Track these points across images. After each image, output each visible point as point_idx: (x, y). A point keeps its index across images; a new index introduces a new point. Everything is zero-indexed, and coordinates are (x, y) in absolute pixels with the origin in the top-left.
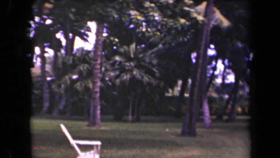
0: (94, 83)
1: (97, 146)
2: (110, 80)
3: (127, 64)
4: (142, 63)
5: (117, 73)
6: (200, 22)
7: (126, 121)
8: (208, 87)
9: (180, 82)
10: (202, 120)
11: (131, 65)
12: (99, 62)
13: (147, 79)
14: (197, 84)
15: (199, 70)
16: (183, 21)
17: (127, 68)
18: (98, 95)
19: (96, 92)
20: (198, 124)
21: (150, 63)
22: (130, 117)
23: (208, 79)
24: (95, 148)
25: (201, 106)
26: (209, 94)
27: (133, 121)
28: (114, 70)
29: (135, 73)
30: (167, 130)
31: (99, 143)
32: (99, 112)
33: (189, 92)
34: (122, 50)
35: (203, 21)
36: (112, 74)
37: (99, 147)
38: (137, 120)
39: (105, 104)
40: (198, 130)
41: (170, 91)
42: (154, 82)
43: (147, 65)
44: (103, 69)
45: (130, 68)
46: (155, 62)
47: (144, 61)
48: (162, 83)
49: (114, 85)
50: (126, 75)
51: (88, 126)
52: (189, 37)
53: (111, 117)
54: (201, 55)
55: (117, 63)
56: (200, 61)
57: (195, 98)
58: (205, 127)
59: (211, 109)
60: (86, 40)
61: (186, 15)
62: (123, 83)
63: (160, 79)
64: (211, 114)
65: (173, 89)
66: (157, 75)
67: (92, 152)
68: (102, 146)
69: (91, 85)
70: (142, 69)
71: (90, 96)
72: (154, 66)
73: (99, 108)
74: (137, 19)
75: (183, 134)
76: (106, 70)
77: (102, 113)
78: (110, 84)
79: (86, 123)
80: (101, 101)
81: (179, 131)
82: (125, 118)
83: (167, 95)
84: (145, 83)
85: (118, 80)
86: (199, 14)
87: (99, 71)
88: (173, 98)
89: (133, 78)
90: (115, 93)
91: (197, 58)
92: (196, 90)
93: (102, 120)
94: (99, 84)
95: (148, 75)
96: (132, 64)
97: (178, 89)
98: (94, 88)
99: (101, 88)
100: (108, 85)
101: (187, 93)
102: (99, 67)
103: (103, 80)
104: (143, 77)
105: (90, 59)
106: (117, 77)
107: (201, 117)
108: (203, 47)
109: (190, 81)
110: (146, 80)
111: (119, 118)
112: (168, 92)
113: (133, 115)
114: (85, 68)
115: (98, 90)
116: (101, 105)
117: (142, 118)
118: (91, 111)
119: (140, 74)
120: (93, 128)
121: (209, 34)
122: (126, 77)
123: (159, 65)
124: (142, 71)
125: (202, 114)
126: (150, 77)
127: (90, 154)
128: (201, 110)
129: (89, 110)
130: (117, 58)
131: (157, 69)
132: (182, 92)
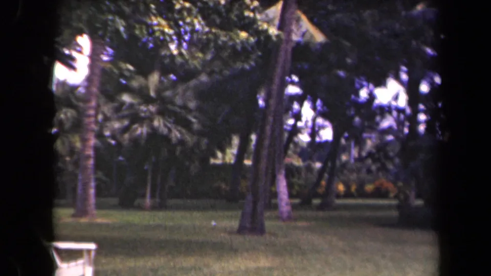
0: (84, 141)
1: (89, 251)
2: (113, 137)
3: (143, 108)
4: (170, 107)
5: (126, 123)
6: (274, 39)
7: (140, 208)
8: (286, 147)
9: (236, 141)
10: (276, 207)
11: (148, 110)
12: (93, 103)
13: (179, 135)
14: (267, 142)
15: (270, 119)
16: (243, 35)
17: (143, 115)
18: (91, 162)
19: (88, 157)
20: (267, 214)
21: (185, 107)
22: (148, 201)
23: (286, 135)
24: (85, 254)
25: (273, 180)
26: (287, 160)
27: (154, 208)
28: (120, 118)
29: (156, 123)
30: (213, 223)
31: (92, 246)
32: (92, 191)
33: (251, 157)
34: (135, 84)
35: (278, 36)
36: (117, 125)
37: (93, 254)
38: (160, 206)
39: (104, 178)
40: (268, 224)
41: (219, 154)
42: (190, 139)
43: (178, 110)
44: (100, 117)
45: (148, 114)
46: (192, 105)
47: (173, 103)
48: (205, 141)
49: (119, 144)
50: (142, 126)
51: (73, 216)
52: (252, 63)
53: (115, 201)
54: (274, 93)
55: (124, 107)
56: (272, 102)
58: (279, 218)
59: (290, 186)
60: (72, 68)
61: (249, 25)
62: (135, 141)
63: (200, 134)
64: (291, 196)
65: (223, 151)
66: (196, 126)
67: (80, 261)
68: (98, 252)
69: (78, 145)
70: (170, 117)
71: (76, 164)
72: (190, 111)
73: (93, 184)
74: (163, 33)
75: (241, 230)
76: (106, 119)
77: (98, 194)
78: (113, 142)
79: (71, 211)
80: (95, 173)
81: (235, 224)
82: (137, 202)
83: (212, 161)
84: (174, 140)
85: (127, 136)
86: (269, 22)
87: (92, 119)
88: (224, 166)
89: (154, 134)
90: (121, 158)
91: (266, 101)
92: (265, 153)
93: (99, 206)
94: (93, 141)
95: (179, 128)
96: (152, 108)
97: (232, 151)
98: (83, 150)
99: (96, 149)
100: (110, 144)
101: (248, 158)
102: (92, 112)
103: (100, 136)
104: (170, 130)
105: (78, 99)
106: (126, 129)
107: (273, 201)
108: (277, 80)
109: (253, 137)
110: (176, 136)
111: (128, 202)
112: (215, 157)
113: (153, 196)
114: (69, 114)
115: (91, 152)
116: (97, 180)
117: (172, 202)
118: (79, 191)
119: (165, 126)
120: (84, 220)
121: (289, 57)
122: (141, 130)
123: (199, 109)
124: (169, 120)
125: (275, 195)
126: (184, 131)
127: (77, 265)
128: (273, 189)
129: (74, 190)
130: (126, 98)
131: (195, 117)
132: (240, 157)
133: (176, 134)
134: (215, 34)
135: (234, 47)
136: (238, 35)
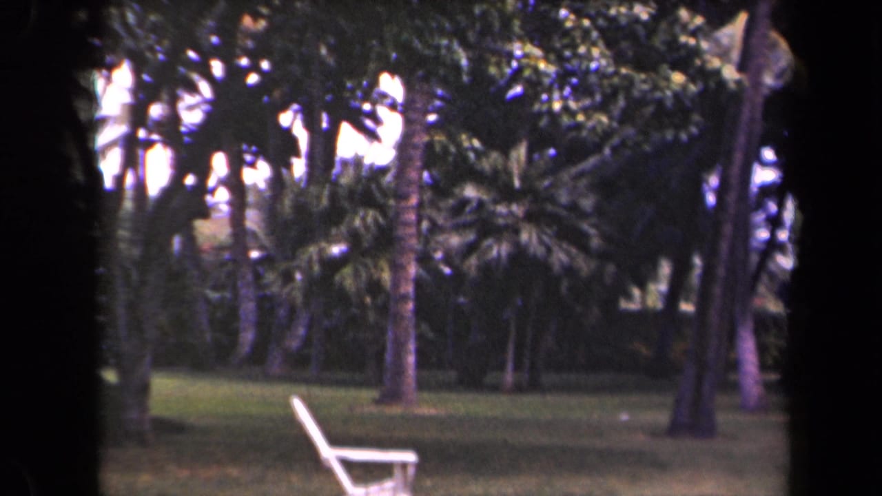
0: (397, 268)
1: (404, 466)
2: (447, 260)
3: (501, 209)
4: (549, 207)
5: (471, 236)
6: (732, 86)
7: (496, 388)
8: (756, 278)
9: (665, 269)
10: (735, 387)
11: (511, 213)
12: (414, 200)
13: (563, 257)
14: (721, 271)
15: (728, 229)
16: (678, 78)
17: (501, 221)
18: (410, 305)
19: (404, 298)
20: (721, 399)
21: (573, 207)
22: (509, 377)
23: (754, 258)
24: (397, 472)
25: (731, 337)
26: (757, 302)
27: (518, 389)
28: (459, 228)
29: (524, 237)
30: (624, 417)
31: (410, 457)
32: (411, 359)
33: (694, 297)
34: (486, 165)
35: (738, 83)
36: (455, 240)
37: (411, 471)
38: (531, 386)
39: (431, 335)
40: (723, 419)
41: (636, 292)
42: (585, 266)
43: (564, 213)
44: (425, 225)
45: (510, 221)
46: (587, 203)
47: (552, 200)
48: (611, 268)
49: (458, 275)
50: (499, 241)
51: (377, 402)
52: (694, 130)
53: (452, 375)
54: (734, 181)
55: (468, 209)
56: (731, 197)
57: (713, 317)
58: (743, 408)
59: (762, 349)
60: (372, 135)
61: (685, 60)
62: (487, 269)
63: (603, 256)
64: (763, 367)
65: (642, 286)
66: (595, 242)
67: (389, 484)
68: (419, 467)
69: (386, 276)
70: (549, 226)
71: (383, 310)
72: (583, 215)
73: (411, 346)
74: (536, 70)
75: (674, 430)
76: (435, 228)
77: (420, 364)
78: (447, 270)
79: (374, 394)
80: (417, 326)
81: (662, 418)
82: (490, 378)
83: (624, 305)
84: (556, 267)
85: (473, 261)
86: (724, 55)
87: (413, 230)
88: (644, 315)
89: (519, 254)
90: (462, 299)
91: (720, 192)
92: (717, 290)
93: (422, 385)
94: (413, 270)
95: (565, 245)
96: (517, 209)
97: (660, 287)
98: (396, 283)
99: (418, 283)
100: (440, 273)
101: (687, 300)
102: (412, 217)
103: (424, 259)
104: (549, 250)
105: (385, 193)
106: (471, 248)
107: (732, 377)
108: (738, 157)
109: (697, 261)
110: (560, 260)
111: (472, 381)
112: (629, 297)
113: (517, 367)
114: (369, 220)
115: (409, 289)
116: (420, 338)
117: (547, 378)
118: (388, 357)
119: (541, 242)
120: (396, 410)
121: (758, 115)
122: (498, 250)
123: (599, 210)
124: (549, 231)
125: (735, 366)
126: (574, 251)
127: (383, 490)
128: (732, 356)
129: (380, 355)
130: (470, 192)
131: (594, 226)
132: (672, 297)
133: (560, 257)
134: (625, 77)
135: (660, 103)
136: (668, 79)
